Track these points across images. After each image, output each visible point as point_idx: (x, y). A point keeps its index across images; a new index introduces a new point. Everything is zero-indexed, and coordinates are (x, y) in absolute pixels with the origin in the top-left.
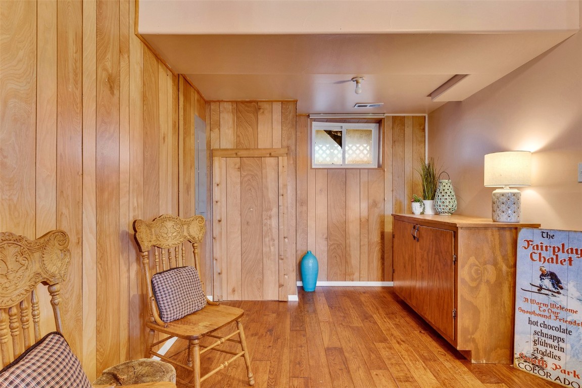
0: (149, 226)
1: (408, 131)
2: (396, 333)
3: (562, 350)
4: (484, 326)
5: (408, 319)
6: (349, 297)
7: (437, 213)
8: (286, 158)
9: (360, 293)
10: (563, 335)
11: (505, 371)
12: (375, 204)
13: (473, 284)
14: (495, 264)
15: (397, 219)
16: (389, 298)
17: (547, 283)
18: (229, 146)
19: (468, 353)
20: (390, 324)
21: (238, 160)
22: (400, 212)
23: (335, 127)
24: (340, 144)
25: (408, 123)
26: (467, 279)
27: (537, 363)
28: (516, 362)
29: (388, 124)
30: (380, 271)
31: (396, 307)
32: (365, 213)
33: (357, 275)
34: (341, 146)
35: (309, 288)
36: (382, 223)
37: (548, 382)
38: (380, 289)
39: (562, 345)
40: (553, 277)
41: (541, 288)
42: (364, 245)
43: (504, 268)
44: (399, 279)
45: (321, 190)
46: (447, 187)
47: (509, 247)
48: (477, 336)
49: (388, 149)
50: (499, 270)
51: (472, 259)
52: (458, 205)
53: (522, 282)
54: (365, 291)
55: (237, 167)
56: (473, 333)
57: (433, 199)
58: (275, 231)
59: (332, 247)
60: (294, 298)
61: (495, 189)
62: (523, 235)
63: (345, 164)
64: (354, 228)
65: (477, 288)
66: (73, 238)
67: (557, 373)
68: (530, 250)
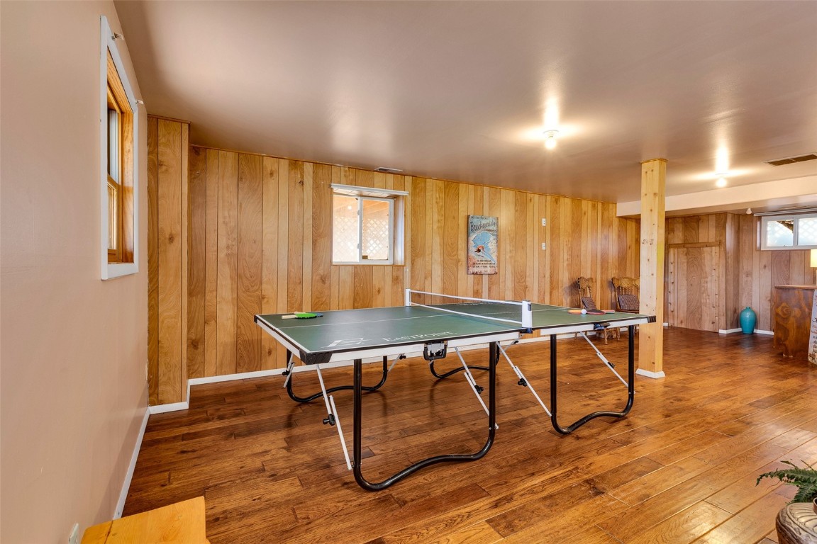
0: (618, 280)
4: (791, 339)
8: (717, 247)
13: (784, 317)
14: (800, 308)
18: (680, 242)
21: (685, 249)
26: (780, 314)
28: (808, 358)
35: (746, 332)
43: (806, 310)
47: (810, 299)
50: (803, 311)
51: (784, 304)
56: (784, 341)
60: (723, 332)
65: (787, 318)
66: (594, 280)
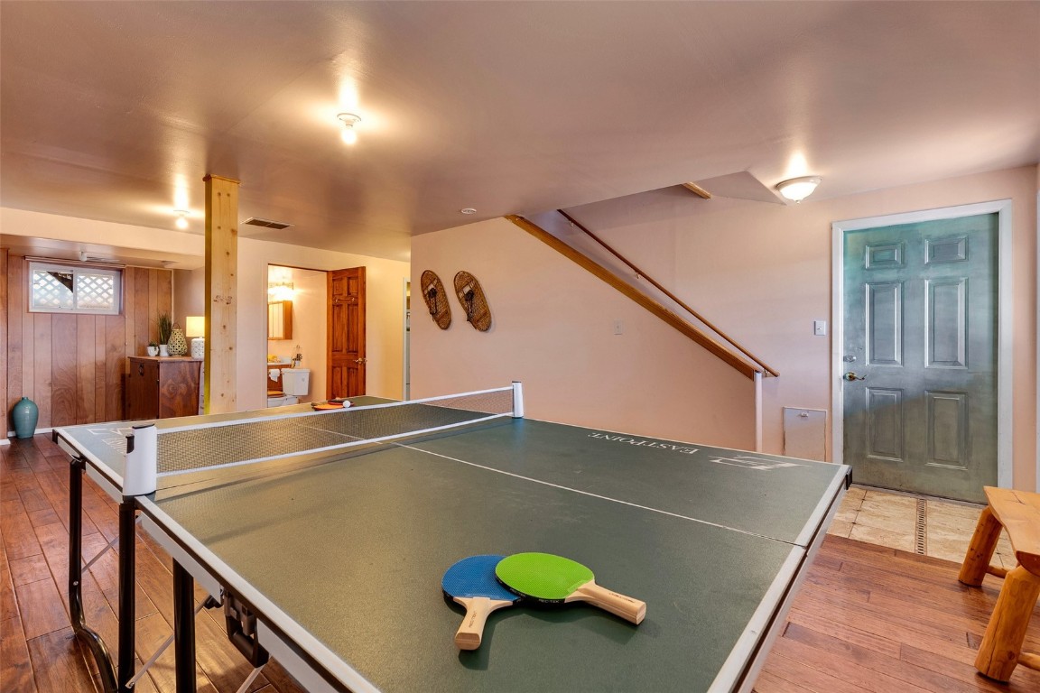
7: (170, 355)
12: (114, 348)
13: (170, 396)
14: (186, 383)
15: (132, 361)
22: (137, 356)
23: (63, 270)
24: (71, 288)
25: (153, 276)
26: (166, 393)
29: (129, 275)
32: (101, 357)
33: (91, 417)
34: (72, 290)
35: (25, 437)
36: (122, 365)
42: (101, 387)
43: (194, 385)
45: (43, 336)
46: (175, 336)
47: (196, 373)
50: (189, 387)
51: (170, 381)
57: (166, 343)
59: (58, 393)
60: (4, 442)
61: (194, 338)
63: (76, 309)
64: (87, 373)
65: (174, 398)
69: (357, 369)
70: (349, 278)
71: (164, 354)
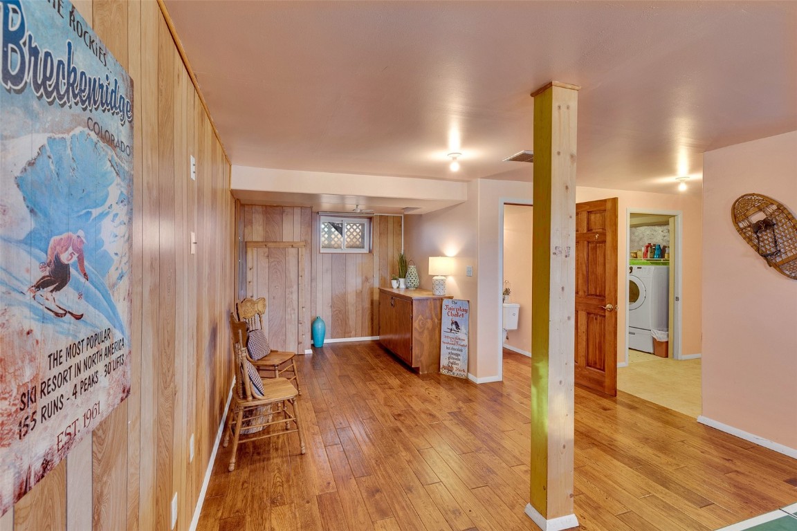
1: (390, 226)
2: (381, 365)
3: (459, 360)
4: (426, 353)
5: (388, 358)
6: (348, 348)
7: (406, 289)
8: (304, 249)
9: (356, 345)
10: (459, 353)
11: (436, 375)
12: (367, 279)
13: (420, 330)
14: (432, 319)
15: (382, 292)
16: (376, 347)
17: (454, 327)
18: (260, 239)
19: (418, 368)
20: (377, 361)
21: (267, 249)
22: (385, 287)
23: (337, 221)
24: (341, 234)
25: (391, 221)
26: (418, 327)
27: (450, 369)
28: (441, 370)
29: (376, 221)
30: (370, 329)
31: (380, 352)
32: (360, 287)
33: (353, 333)
35: (318, 345)
36: (372, 293)
37: (454, 377)
38: (370, 343)
39: (459, 357)
40: (456, 323)
41: (451, 330)
42: (359, 310)
43: (436, 320)
44: (383, 334)
45: (327, 270)
46: (413, 271)
47: (439, 309)
48: (422, 358)
49: (377, 240)
50: (433, 322)
51: (420, 317)
52: (420, 282)
53: (444, 328)
54: (360, 344)
55: (266, 255)
56: (421, 357)
57: (405, 278)
58: (295, 303)
59: (335, 313)
60: (309, 352)
61: (434, 276)
62: (445, 302)
64: (351, 298)
65: (423, 332)
67: (458, 372)
68: (447, 311)
69: (605, 316)
70: (589, 213)
71: (402, 286)
